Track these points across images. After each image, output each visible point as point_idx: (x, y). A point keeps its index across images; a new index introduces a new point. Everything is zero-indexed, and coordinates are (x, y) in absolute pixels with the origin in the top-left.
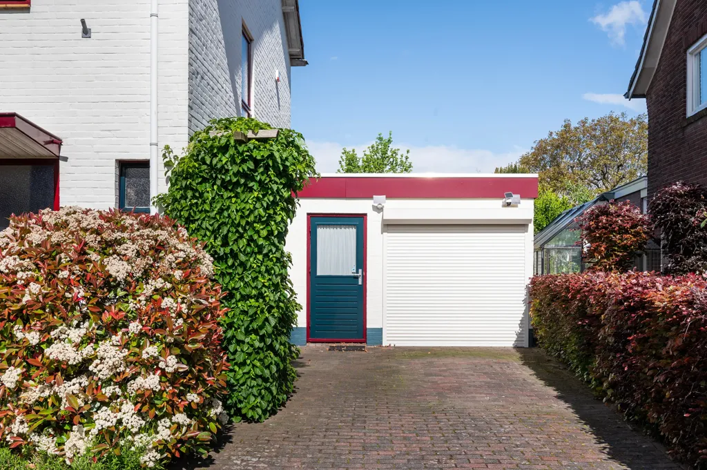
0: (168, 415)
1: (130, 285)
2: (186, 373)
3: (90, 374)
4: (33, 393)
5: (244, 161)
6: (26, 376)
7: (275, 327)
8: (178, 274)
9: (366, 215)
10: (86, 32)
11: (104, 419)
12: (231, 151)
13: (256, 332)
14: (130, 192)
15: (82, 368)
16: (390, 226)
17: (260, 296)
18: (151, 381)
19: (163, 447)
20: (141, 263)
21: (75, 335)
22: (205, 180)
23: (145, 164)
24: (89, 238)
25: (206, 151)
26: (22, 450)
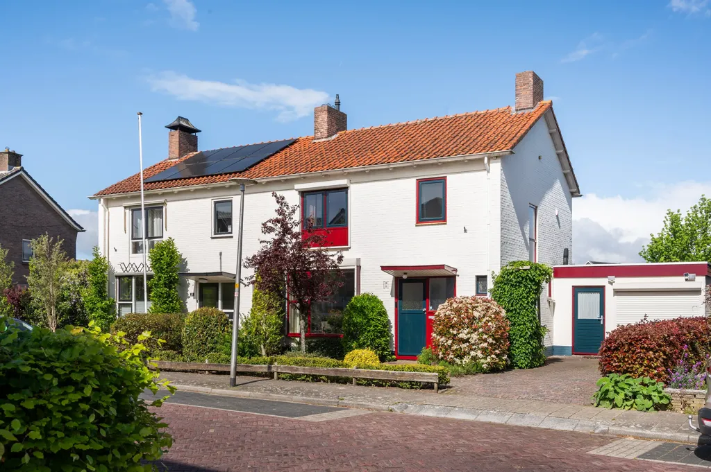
0: (490, 355)
1: (480, 319)
2: (495, 344)
3: (469, 342)
4: (455, 347)
5: (518, 277)
6: (453, 342)
7: (530, 335)
8: (493, 316)
9: (604, 286)
10: (465, 231)
11: (473, 353)
12: (514, 274)
13: (523, 337)
14: (480, 286)
15: (467, 341)
16: (618, 292)
17: (524, 324)
18: (485, 345)
19: (488, 364)
20: (483, 313)
21: (466, 331)
22: (505, 284)
23: (486, 277)
24: (469, 306)
25: (506, 274)
26: (452, 363)
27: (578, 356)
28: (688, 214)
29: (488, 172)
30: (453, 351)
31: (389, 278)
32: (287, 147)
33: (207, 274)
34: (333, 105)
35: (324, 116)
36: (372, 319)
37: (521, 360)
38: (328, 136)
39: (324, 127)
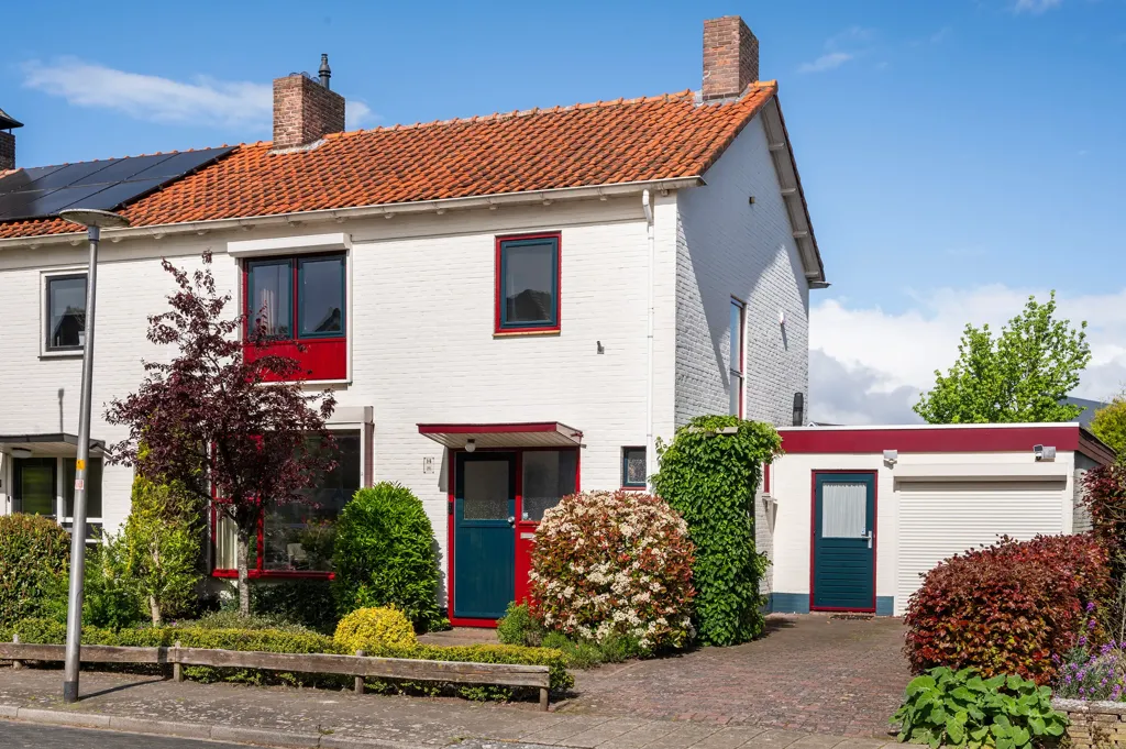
0: (654, 619)
1: (634, 540)
2: (665, 595)
3: (611, 592)
4: (580, 602)
5: (713, 451)
6: (576, 592)
7: (736, 575)
8: (662, 534)
9: (876, 471)
10: (600, 350)
11: (618, 616)
12: (703, 446)
13: (721, 578)
14: (631, 470)
15: (607, 588)
16: (902, 483)
17: (725, 551)
18: (645, 597)
19: (651, 637)
20: (640, 527)
21: (603, 568)
22: (685, 465)
23: (643, 449)
24: (611, 512)
25: (686, 443)
26: (573, 636)
27: (823, 614)
28: (1005, 333)
29: (651, 223)
30: (576, 611)
31: (436, 450)
32: (213, 162)
33: (28, 438)
34: (314, 75)
35: (295, 99)
36: (399, 540)
38: (304, 143)
39: (294, 124)
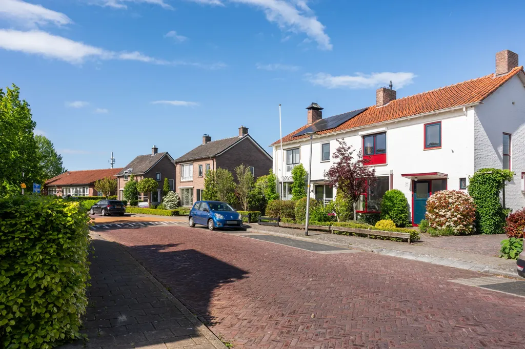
0: (459, 225)
1: (452, 203)
2: (463, 219)
4: (437, 220)
5: (484, 178)
6: (436, 217)
8: (462, 202)
10: (453, 152)
11: (447, 224)
12: (481, 177)
14: (463, 184)
15: (444, 216)
17: (489, 207)
18: (456, 219)
19: (458, 230)
20: (455, 200)
21: (443, 211)
22: (476, 182)
23: (465, 178)
25: (476, 176)
26: (436, 229)
29: (467, 116)
30: (437, 222)
31: (408, 181)
32: (362, 112)
33: (317, 181)
34: (388, 87)
35: (381, 94)
36: (397, 203)
37: (486, 229)
38: (384, 104)
39: (381, 99)
